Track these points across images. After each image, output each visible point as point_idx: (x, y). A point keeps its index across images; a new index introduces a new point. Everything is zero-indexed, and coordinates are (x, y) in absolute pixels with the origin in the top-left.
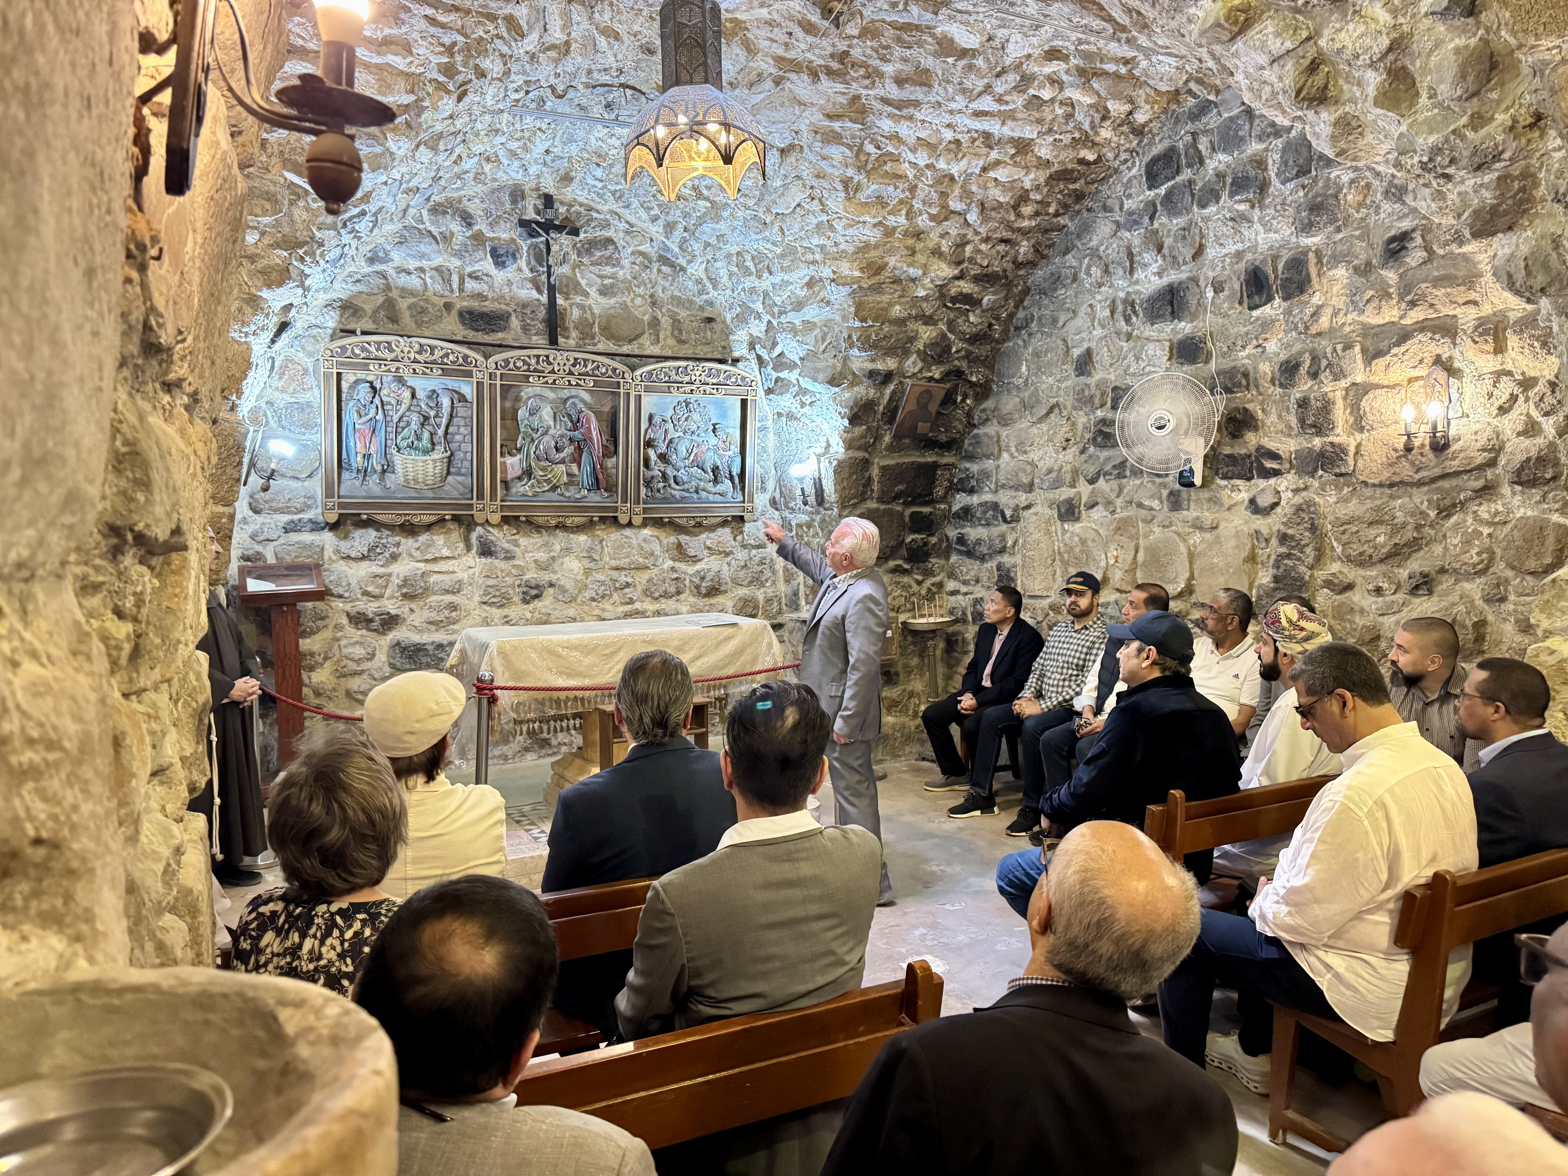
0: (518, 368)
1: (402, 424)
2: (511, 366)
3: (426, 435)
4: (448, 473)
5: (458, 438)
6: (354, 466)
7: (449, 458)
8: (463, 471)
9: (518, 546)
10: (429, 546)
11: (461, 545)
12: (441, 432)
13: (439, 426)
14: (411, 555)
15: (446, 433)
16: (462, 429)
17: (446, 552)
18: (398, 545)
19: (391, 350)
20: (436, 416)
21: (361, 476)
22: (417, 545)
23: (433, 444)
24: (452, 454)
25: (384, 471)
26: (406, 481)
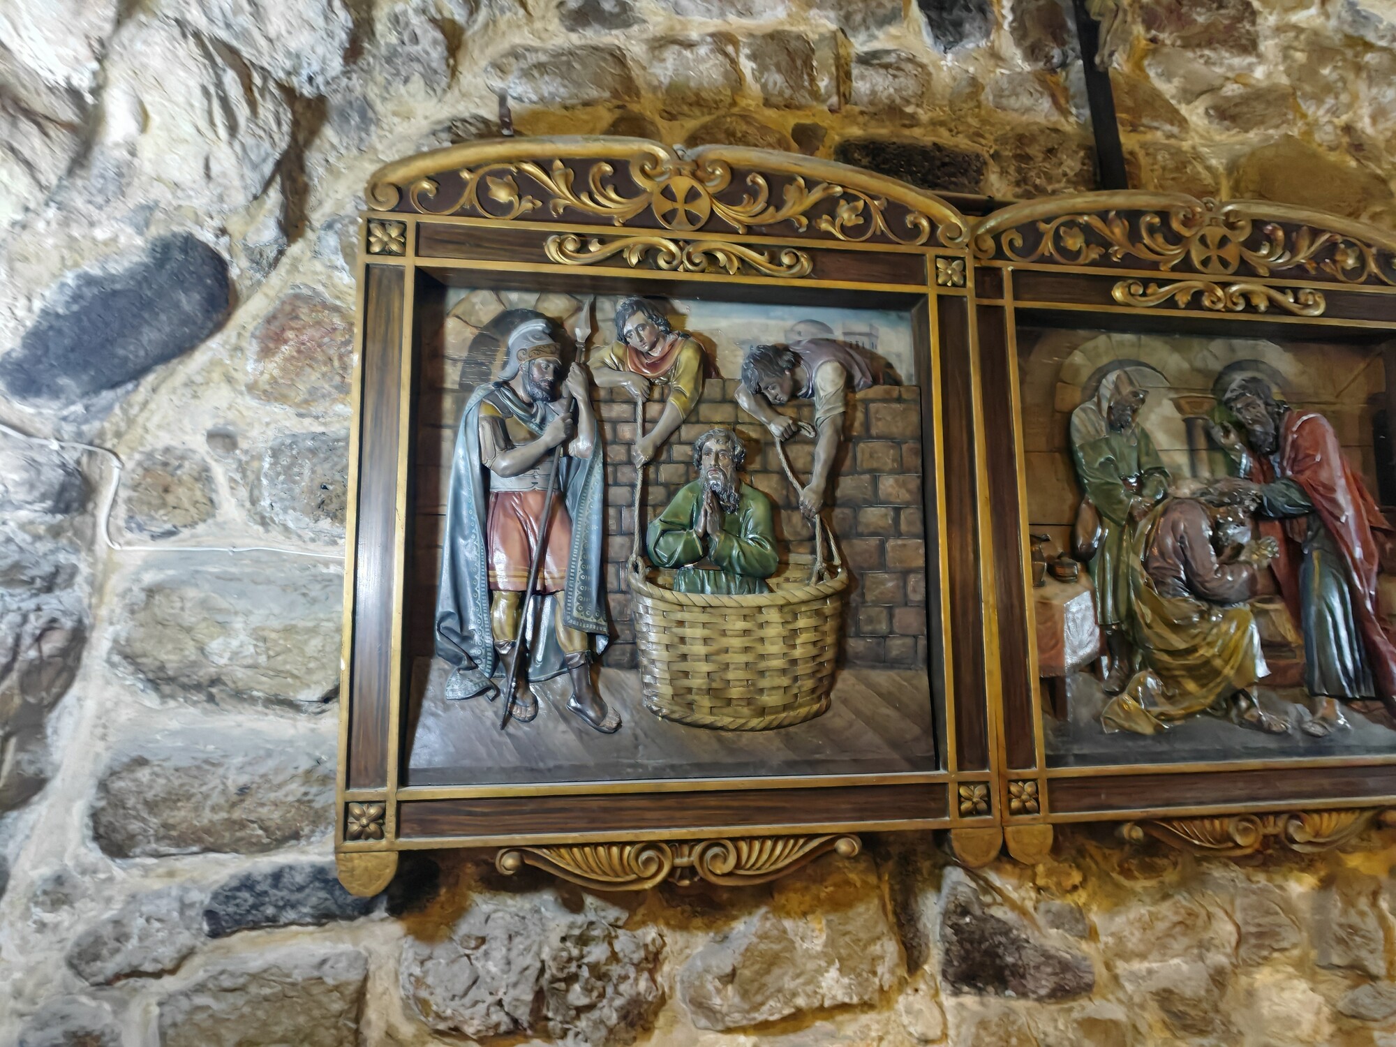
0: (1073, 256)
1: (665, 472)
2: (1047, 246)
3: (756, 511)
4: (842, 660)
5: (874, 516)
6: (480, 641)
7: (842, 595)
8: (897, 646)
9: (1091, 934)
10: (772, 961)
11: (890, 948)
12: (808, 497)
13: (803, 475)
14: (700, 1005)
15: (829, 499)
16: (888, 485)
17: (833, 985)
18: (652, 960)
19: (626, 189)
20: (791, 436)
21: (506, 683)
22: (725, 961)
23: (782, 546)
24: (854, 581)
25: (594, 661)
26: (682, 695)
